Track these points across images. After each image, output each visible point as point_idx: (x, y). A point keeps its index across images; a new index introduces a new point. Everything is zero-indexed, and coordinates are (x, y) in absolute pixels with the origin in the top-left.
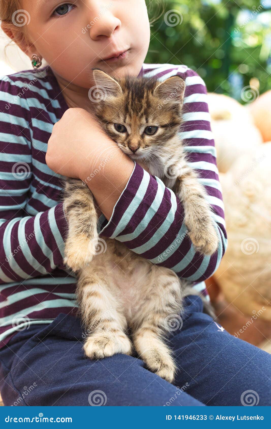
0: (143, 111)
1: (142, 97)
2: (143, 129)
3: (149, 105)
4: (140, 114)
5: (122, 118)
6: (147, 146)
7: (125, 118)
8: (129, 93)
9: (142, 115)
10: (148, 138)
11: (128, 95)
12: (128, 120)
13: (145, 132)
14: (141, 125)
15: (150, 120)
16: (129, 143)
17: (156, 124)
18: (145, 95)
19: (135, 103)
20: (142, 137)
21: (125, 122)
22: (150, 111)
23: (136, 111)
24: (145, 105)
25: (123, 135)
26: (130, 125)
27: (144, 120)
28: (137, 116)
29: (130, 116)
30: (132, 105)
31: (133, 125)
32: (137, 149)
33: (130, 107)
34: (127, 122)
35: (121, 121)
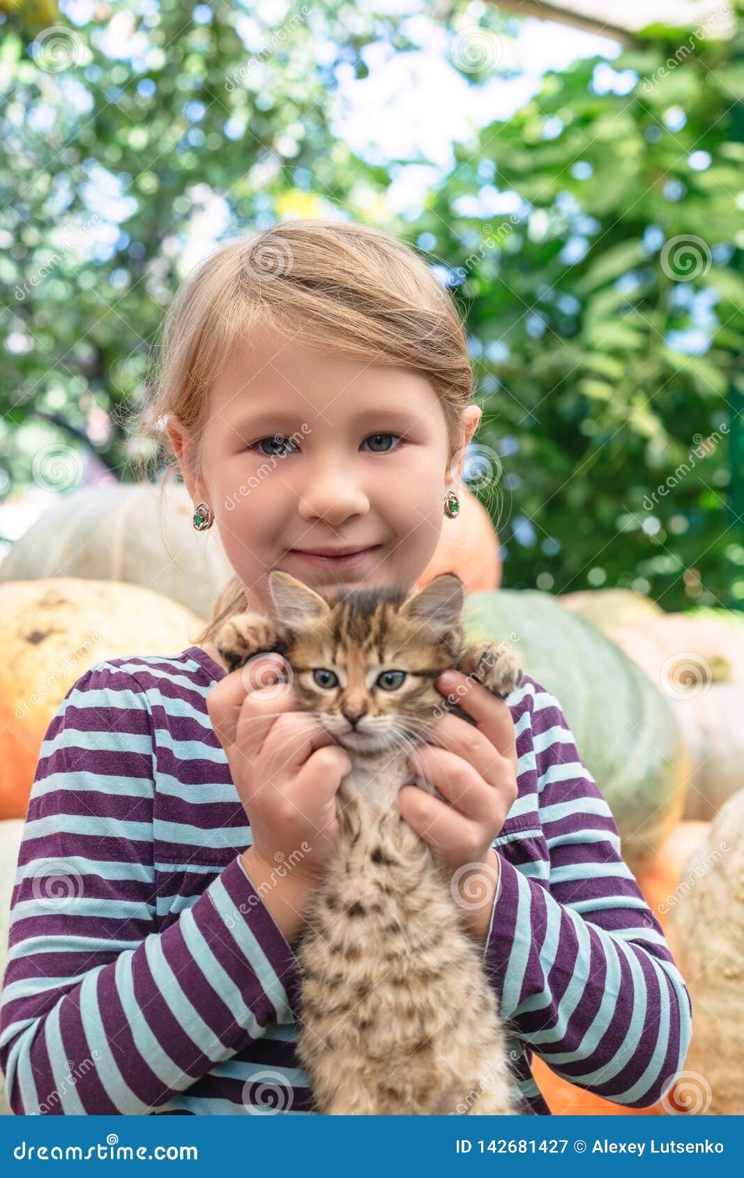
0: (371, 638)
1: (372, 612)
2: (372, 678)
3: (384, 627)
4: (365, 644)
5: (328, 655)
6: (381, 712)
7: (335, 652)
8: (343, 608)
9: (370, 646)
10: (384, 696)
11: (341, 613)
12: (340, 656)
13: (378, 683)
14: (368, 669)
15: (388, 657)
16: (343, 705)
17: (401, 665)
18: (379, 609)
19: (355, 623)
20: (372, 692)
21: (334, 661)
22: (385, 638)
23: (358, 639)
24: (375, 626)
25: (331, 694)
26: (345, 668)
27: (374, 657)
28: (360, 646)
29: (345, 648)
30: (349, 626)
31: (351, 667)
32: (360, 717)
33: (343, 631)
34: (338, 661)
35: (326, 662)
